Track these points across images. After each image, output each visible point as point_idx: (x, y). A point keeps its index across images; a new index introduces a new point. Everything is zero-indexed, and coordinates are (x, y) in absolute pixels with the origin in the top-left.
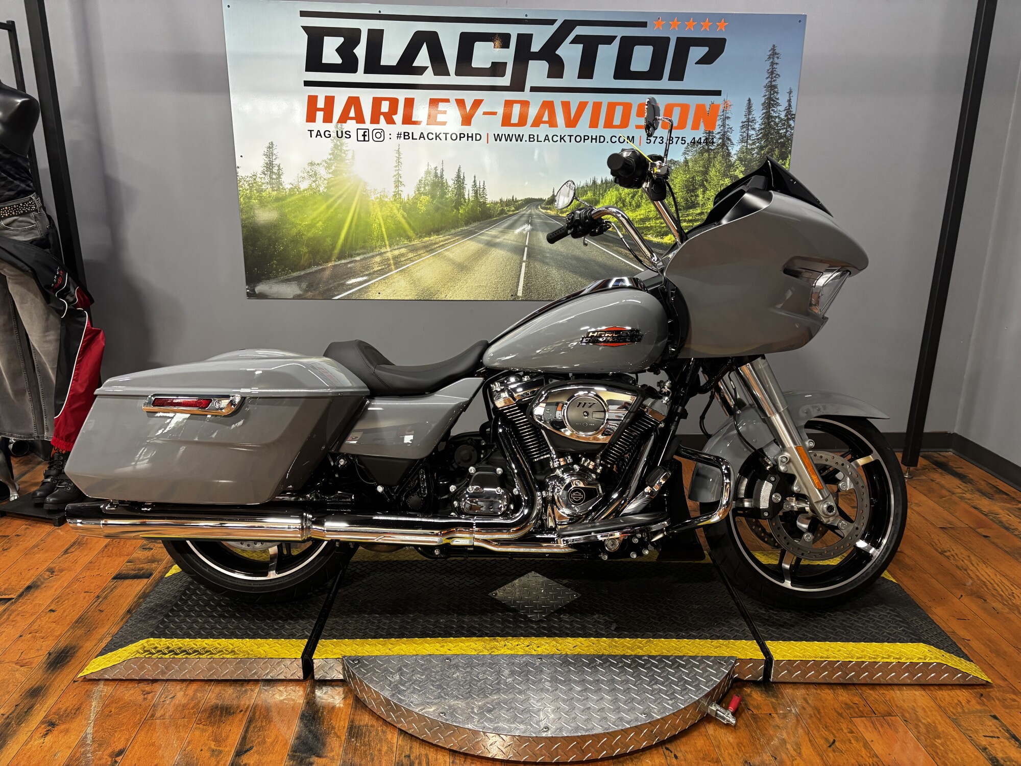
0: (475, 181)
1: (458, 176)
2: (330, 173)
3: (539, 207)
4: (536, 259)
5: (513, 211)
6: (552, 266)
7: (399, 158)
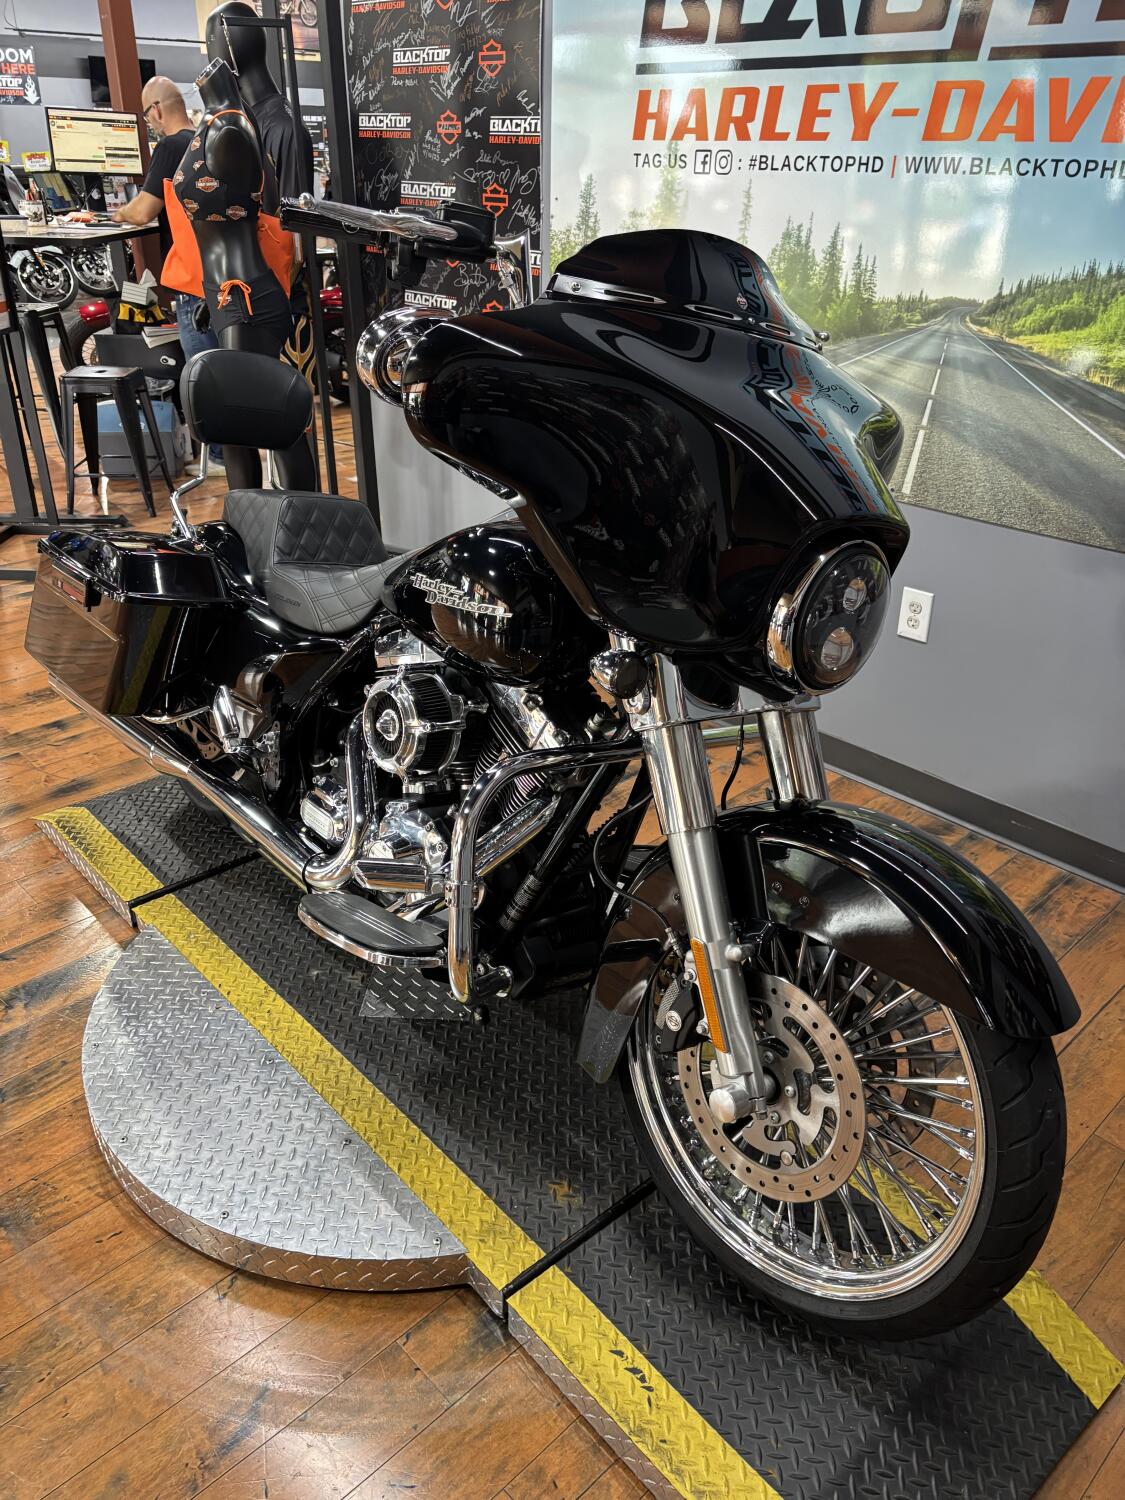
0: (859, 257)
1: (834, 245)
3: (968, 319)
4: (944, 427)
5: (918, 322)
6: (974, 447)
7: (747, 206)
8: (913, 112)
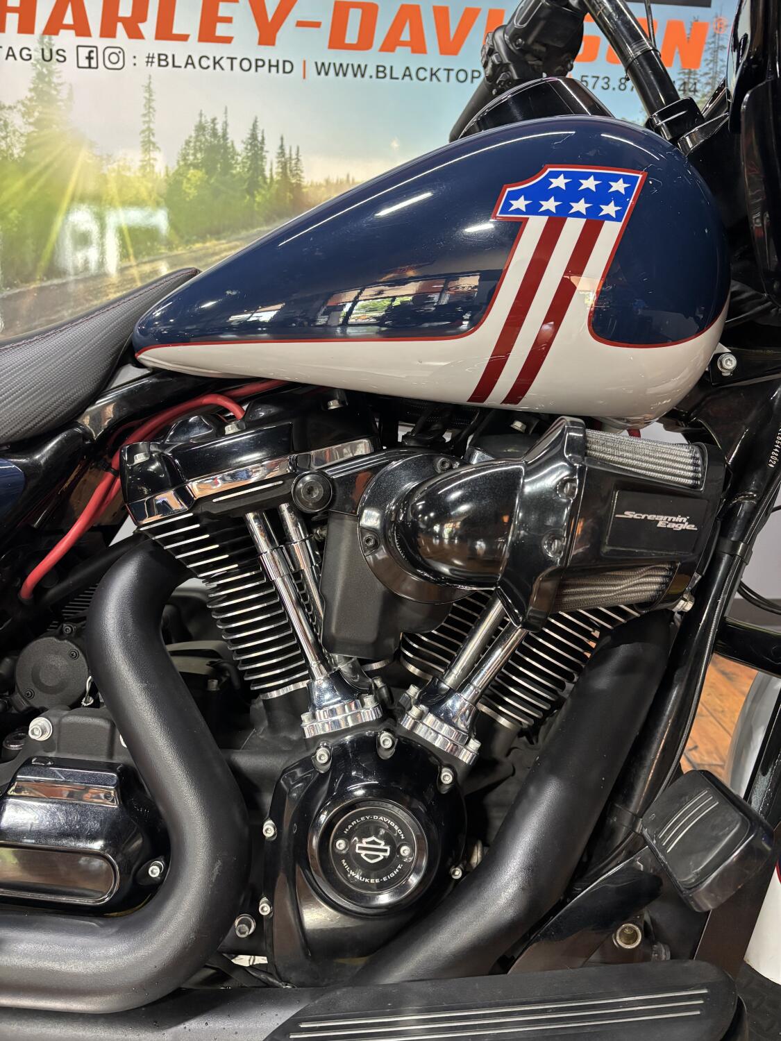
0: (282, 147)
1: (254, 136)
2: (30, 124)
7: (149, 100)
8: (317, 25)
